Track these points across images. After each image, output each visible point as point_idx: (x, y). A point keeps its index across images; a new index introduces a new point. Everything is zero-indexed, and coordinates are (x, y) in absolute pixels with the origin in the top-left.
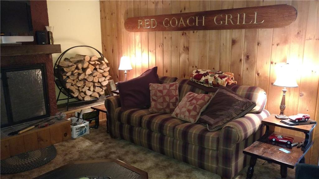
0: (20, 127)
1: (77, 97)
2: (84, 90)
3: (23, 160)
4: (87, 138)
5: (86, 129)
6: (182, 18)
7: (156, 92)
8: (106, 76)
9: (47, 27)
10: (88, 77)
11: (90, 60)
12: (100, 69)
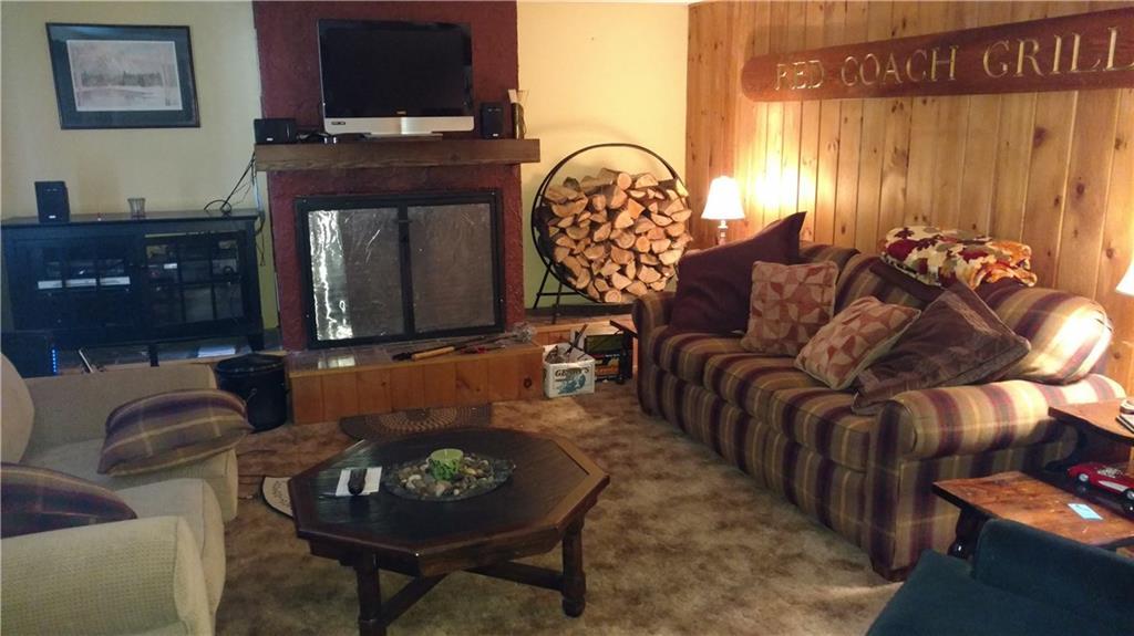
0: (420, 345)
1: (584, 291)
2: (604, 272)
3: (412, 423)
4: (582, 401)
5: (583, 377)
6: (892, 58)
7: (765, 287)
8: (677, 238)
9: (512, 93)
10: (622, 235)
11: (632, 187)
12: (660, 213)
